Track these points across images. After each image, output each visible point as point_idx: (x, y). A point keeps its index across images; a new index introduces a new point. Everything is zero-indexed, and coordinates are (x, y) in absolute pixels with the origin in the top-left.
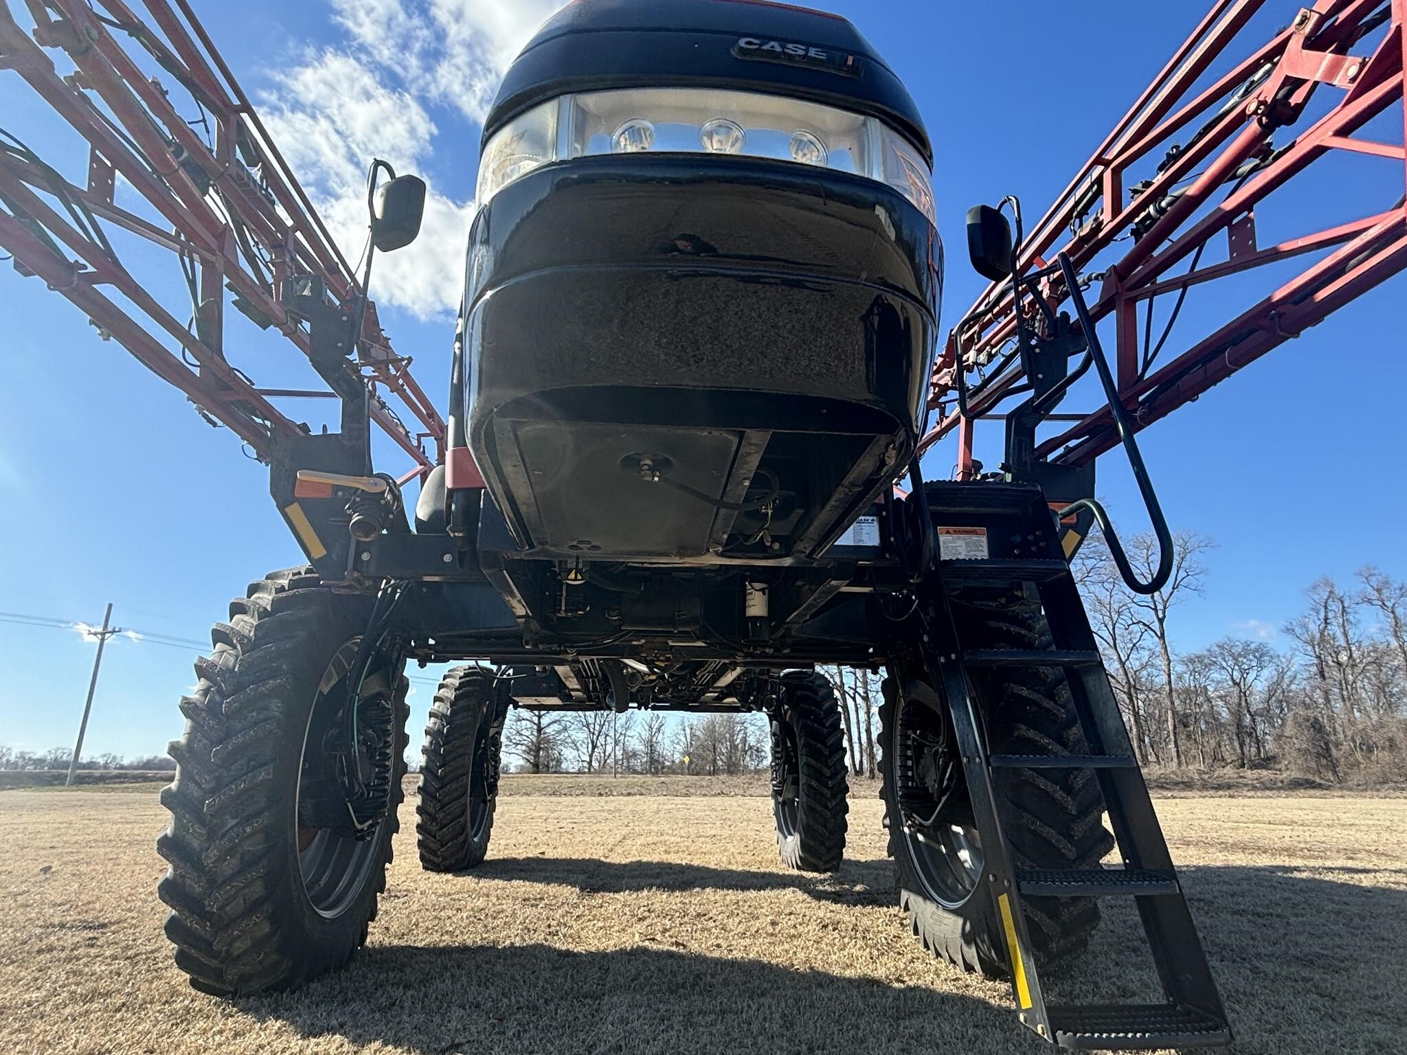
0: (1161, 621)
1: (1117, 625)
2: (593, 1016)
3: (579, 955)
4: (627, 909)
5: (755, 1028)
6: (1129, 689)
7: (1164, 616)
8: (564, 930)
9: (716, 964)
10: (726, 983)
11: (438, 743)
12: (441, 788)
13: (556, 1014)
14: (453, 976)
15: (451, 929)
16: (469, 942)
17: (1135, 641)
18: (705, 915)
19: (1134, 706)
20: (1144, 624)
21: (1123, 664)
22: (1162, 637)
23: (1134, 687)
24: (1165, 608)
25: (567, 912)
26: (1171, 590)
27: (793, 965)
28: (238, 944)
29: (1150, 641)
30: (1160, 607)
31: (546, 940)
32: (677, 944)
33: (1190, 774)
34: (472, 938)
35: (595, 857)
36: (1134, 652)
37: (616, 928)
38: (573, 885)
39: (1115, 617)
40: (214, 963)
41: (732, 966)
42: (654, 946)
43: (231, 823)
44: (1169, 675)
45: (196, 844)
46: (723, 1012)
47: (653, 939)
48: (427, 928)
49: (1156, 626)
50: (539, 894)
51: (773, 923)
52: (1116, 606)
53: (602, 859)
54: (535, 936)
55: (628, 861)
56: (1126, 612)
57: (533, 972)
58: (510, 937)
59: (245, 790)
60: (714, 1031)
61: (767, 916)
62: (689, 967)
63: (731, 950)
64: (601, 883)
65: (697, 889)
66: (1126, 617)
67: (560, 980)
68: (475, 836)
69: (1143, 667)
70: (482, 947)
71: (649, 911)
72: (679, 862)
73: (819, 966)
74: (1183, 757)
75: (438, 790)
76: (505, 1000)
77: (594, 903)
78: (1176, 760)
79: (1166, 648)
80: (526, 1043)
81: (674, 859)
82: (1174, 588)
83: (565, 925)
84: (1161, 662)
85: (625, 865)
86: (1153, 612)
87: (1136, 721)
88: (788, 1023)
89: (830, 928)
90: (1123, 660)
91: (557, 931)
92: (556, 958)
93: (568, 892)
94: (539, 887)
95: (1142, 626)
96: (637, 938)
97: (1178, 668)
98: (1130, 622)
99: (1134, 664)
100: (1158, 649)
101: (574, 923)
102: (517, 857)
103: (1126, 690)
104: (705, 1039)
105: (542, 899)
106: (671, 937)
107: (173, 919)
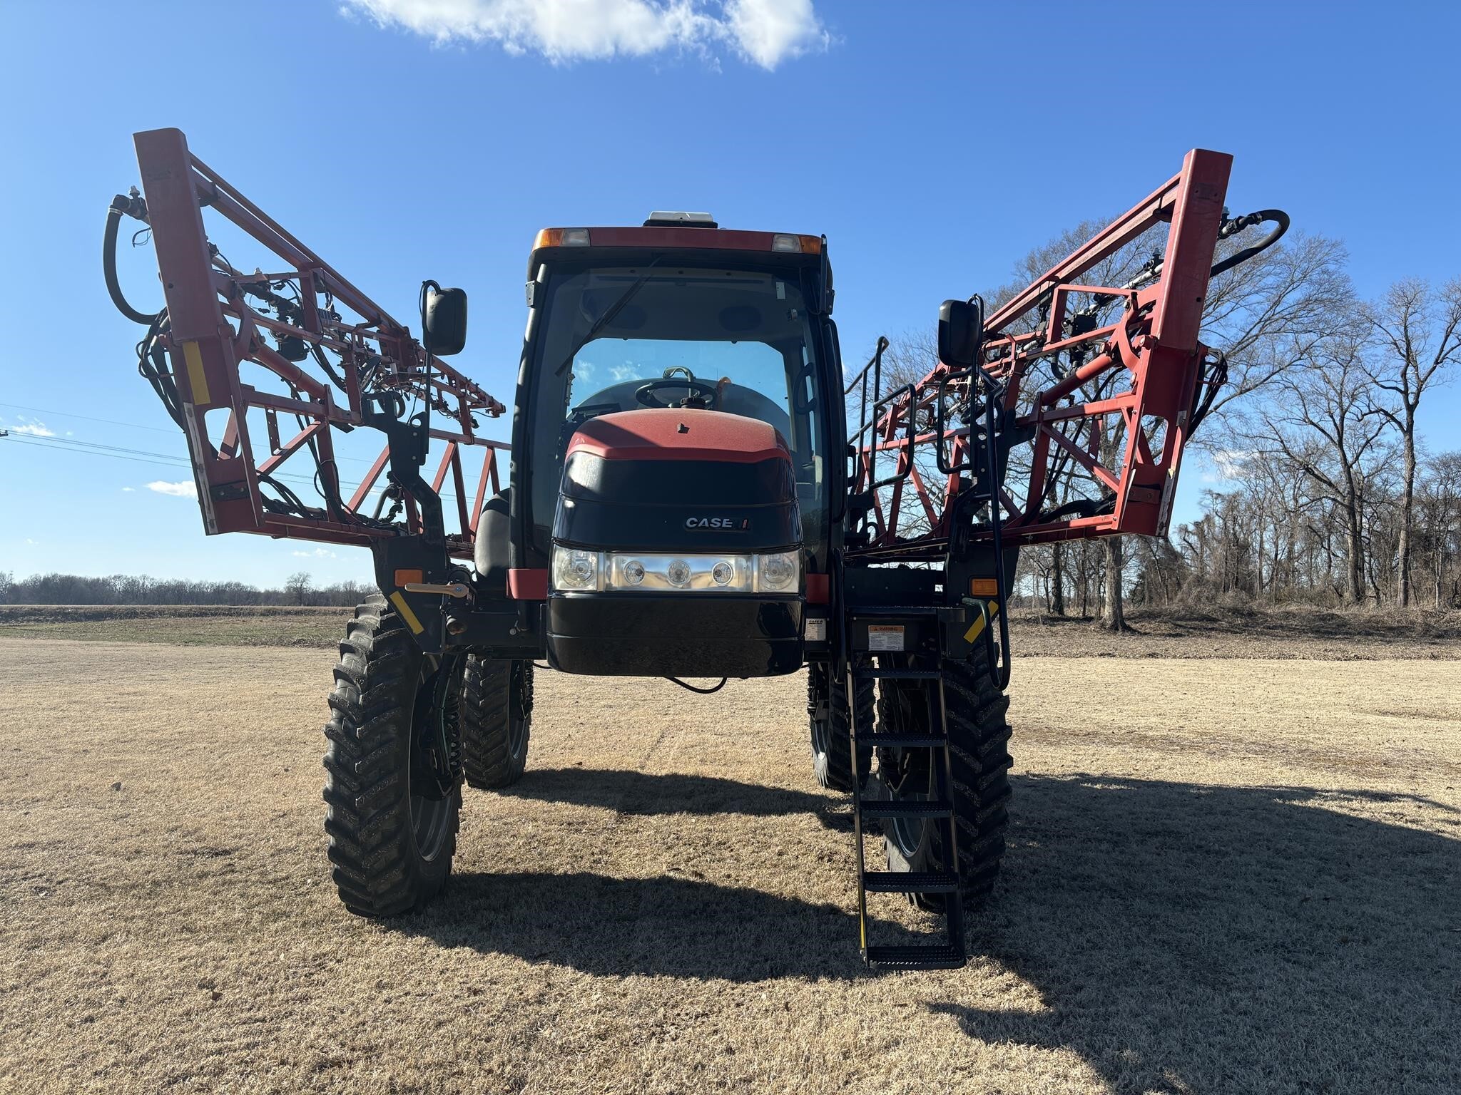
0: (1411, 409)
1: (1347, 415)
2: (629, 934)
3: (617, 882)
4: (659, 836)
5: (735, 945)
6: (1352, 501)
7: (1417, 402)
8: (605, 858)
9: (723, 894)
10: (726, 910)
11: (476, 675)
12: (483, 718)
13: (604, 932)
14: (526, 902)
15: (512, 856)
16: (531, 870)
17: (1370, 436)
18: (725, 843)
19: (1354, 524)
20: (1386, 413)
21: (1348, 467)
22: (1409, 431)
23: (1360, 497)
24: (1419, 391)
25: (607, 839)
26: (1431, 364)
27: (782, 894)
28: (382, 886)
29: (1392, 435)
30: (1413, 389)
31: (592, 868)
32: (696, 874)
33: (1412, 617)
34: (530, 865)
35: (631, 768)
36: (1367, 450)
37: (648, 857)
38: (610, 806)
39: (1346, 402)
40: (368, 899)
41: (734, 896)
42: (678, 876)
43: (373, 812)
44: (1410, 484)
45: (351, 826)
46: (718, 933)
47: (678, 869)
48: (492, 855)
49: (1402, 416)
50: (582, 817)
51: (780, 854)
52: (1349, 388)
53: (639, 770)
54: (582, 863)
55: (664, 773)
56: (1363, 398)
57: (585, 899)
58: (562, 866)
59: (381, 791)
60: (708, 948)
61: (777, 846)
62: (702, 896)
63: (738, 881)
64: (637, 803)
65: (723, 814)
66: (1361, 404)
67: (605, 906)
68: (514, 752)
69: (1378, 471)
70: (541, 874)
71: (677, 838)
72: (712, 776)
73: (802, 895)
74: (1411, 592)
75: (480, 719)
76: (569, 923)
77: (630, 827)
78: (1401, 596)
79: (1411, 448)
80: (587, 953)
81: (710, 771)
82: (1437, 363)
83: (606, 853)
84: (1401, 465)
85: (661, 778)
86: (1401, 396)
87: (1354, 543)
88: (758, 942)
89: (826, 859)
90: (1350, 459)
91: (600, 860)
92: (601, 886)
93: (605, 816)
94: (580, 810)
95: (1382, 416)
96: (664, 868)
97: (1425, 473)
98: (1366, 410)
99: (1365, 465)
100: (1402, 446)
101: (613, 850)
102: (555, 767)
103: (1346, 502)
104: (701, 952)
105: (584, 823)
106: (693, 866)
107: (336, 870)
